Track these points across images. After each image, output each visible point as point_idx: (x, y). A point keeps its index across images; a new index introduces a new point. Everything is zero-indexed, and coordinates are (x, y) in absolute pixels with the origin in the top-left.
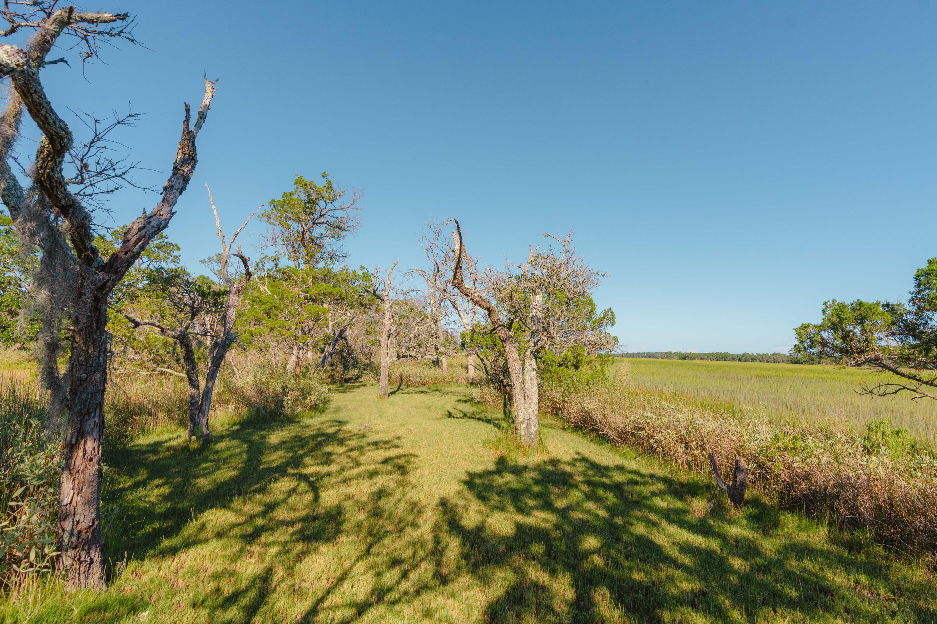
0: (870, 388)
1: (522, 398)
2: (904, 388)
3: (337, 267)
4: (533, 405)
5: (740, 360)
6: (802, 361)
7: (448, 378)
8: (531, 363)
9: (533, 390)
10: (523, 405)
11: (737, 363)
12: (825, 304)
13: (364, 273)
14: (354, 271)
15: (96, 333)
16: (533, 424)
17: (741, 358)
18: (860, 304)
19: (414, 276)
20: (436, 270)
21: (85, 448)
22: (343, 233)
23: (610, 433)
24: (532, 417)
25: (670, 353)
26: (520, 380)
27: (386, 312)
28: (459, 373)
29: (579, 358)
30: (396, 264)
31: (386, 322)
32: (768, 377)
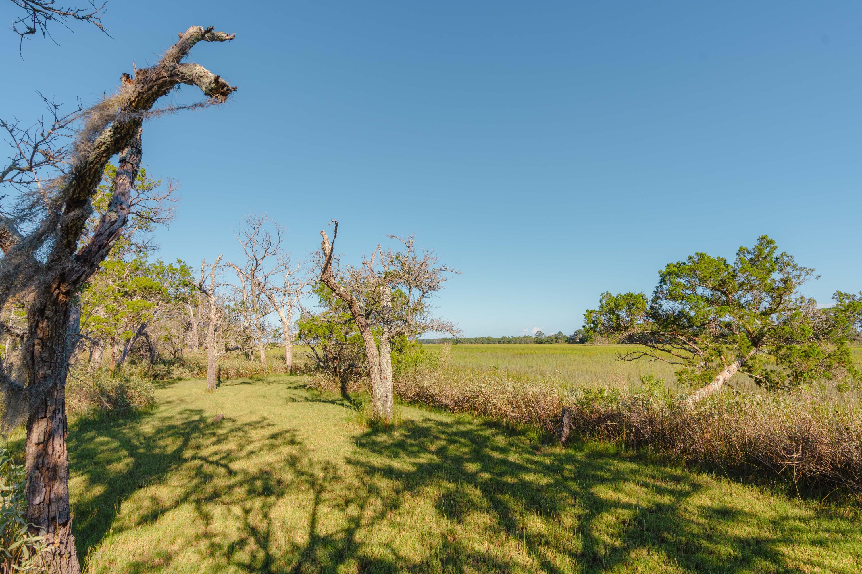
0: (623, 356)
1: (379, 379)
2: (645, 354)
3: (151, 260)
4: (389, 384)
5: (499, 342)
6: (544, 341)
7: (267, 369)
8: (386, 349)
9: (389, 371)
10: (380, 384)
11: (497, 345)
12: (602, 295)
13: (182, 267)
14: (170, 265)
15: (62, 328)
16: (390, 400)
17: (500, 341)
18: (631, 295)
19: (225, 269)
20: (255, 265)
21: (53, 446)
22: (152, 224)
23: (447, 402)
24: (389, 394)
25: (445, 339)
26: (377, 363)
27: (212, 306)
28: (277, 363)
29: (403, 344)
30: (220, 258)
31: (213, 316)
32: (526, 354)
